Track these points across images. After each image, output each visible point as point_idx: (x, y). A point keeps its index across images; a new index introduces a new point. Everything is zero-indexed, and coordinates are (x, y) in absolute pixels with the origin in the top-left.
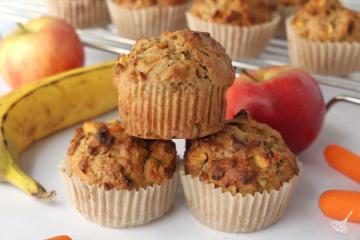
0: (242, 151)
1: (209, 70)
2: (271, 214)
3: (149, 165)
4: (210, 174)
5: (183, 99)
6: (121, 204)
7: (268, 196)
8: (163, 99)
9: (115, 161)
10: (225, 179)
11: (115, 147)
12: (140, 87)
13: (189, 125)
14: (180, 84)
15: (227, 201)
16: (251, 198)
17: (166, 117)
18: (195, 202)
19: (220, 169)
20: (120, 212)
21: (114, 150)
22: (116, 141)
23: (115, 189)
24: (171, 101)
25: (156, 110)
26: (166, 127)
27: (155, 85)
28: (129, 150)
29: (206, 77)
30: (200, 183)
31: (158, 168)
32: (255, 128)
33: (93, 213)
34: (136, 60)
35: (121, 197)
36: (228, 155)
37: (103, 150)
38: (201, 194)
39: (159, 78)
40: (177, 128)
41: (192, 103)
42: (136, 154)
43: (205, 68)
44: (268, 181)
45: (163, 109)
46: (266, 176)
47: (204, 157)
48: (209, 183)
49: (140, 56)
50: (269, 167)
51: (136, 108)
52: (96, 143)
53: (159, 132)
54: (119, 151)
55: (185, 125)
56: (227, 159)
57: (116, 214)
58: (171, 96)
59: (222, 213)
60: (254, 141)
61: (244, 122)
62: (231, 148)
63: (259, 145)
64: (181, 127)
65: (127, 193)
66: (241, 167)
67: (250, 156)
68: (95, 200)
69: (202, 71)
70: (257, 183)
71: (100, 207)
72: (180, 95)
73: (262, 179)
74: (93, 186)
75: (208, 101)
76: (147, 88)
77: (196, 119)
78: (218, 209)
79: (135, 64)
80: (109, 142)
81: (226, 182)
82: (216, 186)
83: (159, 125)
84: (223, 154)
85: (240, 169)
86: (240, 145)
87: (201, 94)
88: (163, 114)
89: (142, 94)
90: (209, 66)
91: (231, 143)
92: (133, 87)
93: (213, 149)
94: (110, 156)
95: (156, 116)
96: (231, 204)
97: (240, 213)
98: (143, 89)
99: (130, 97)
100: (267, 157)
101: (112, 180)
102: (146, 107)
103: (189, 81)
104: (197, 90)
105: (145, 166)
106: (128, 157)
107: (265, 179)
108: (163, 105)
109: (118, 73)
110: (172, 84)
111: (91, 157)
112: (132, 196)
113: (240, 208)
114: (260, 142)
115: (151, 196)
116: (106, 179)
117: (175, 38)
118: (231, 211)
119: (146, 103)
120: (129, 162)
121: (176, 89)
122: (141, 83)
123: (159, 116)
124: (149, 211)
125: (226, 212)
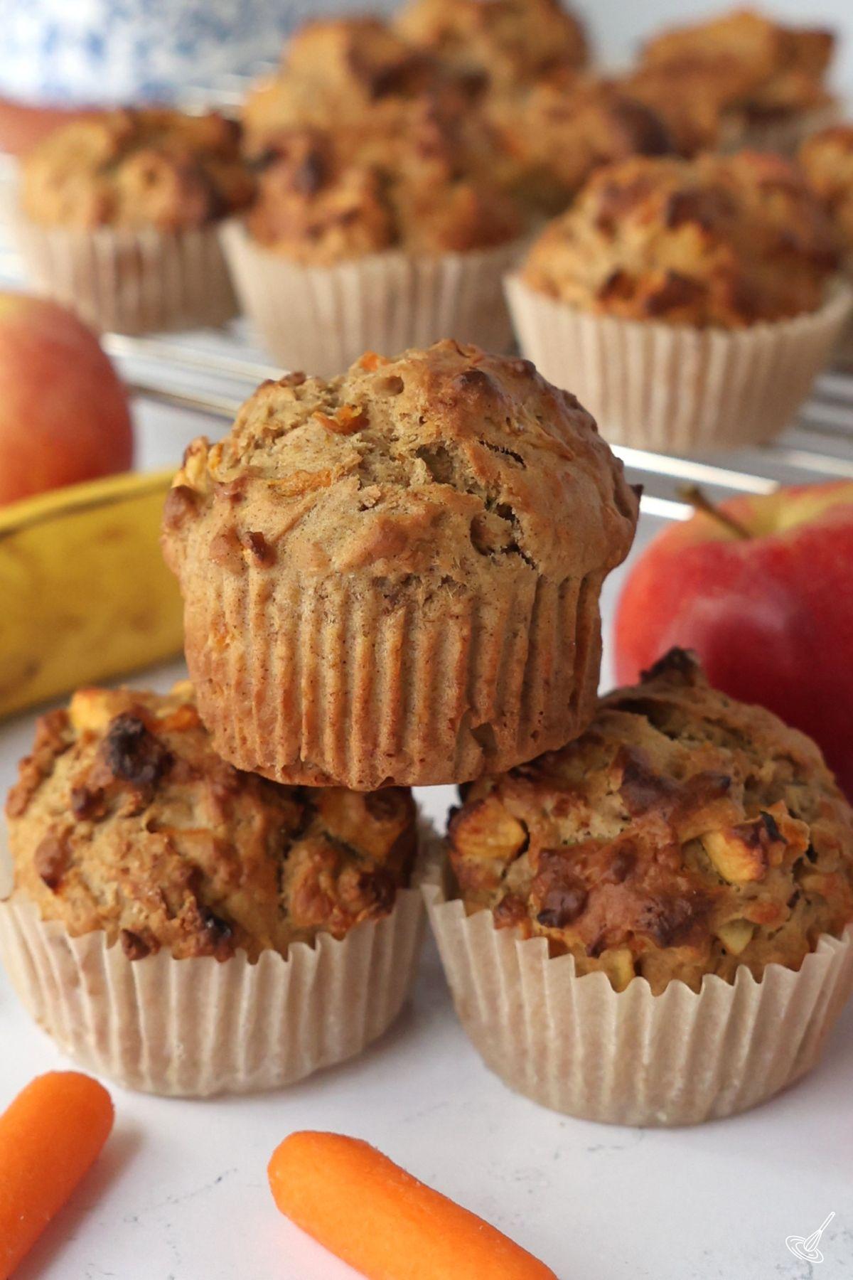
0: (654, 814)
1: (525, 520)
2: (769, 1056)
3: (302, 862)
4: (532, 900)
5: (421, 638)
6: (192, 1011)
7: (755, 991)
8: (344, 638)
9: (171, 846)
10: (589, 921)
11: (174, 790)
12: (253, 591)
13: (447, 737)
14: (406, 581)
15: (595, 1009)
16: (690, 1001)
17: (356, 707)
18: (482, 1004)
19: (570, 884)
20: (191, 1039)
21: (169, 801)
22: (180, 769)
23: (166, 952)
24: (373, 648)
25: (315, 682)
26: (355, 745)
27: (310, 583)
28: (225, 807)
29: (513, 548)
30: (495, 936)
31: (335, 876)
32: (720, 722)
33: (91, 1039)
34: (241, 482)
35: (192, 984)
36: (605, 828)
37: (126, 801)
38: (501, 976)
39: (324, 562)
40: (398, 750)
41: (454, 651)
42: (254, 819)
43: (505, 512)
44: (756, 933)
45: (344, 677)
46: (746, 913)
47: (512, 834)
48: (529, 934)
49: (260, 459)
50: (761, 880)
51: (242, 669)
52: (102, 777)
53: (329, 763)
54: (190, 809)
55: (431, 738)
56: (599, 844)
57: (175, 1046)
58: (372, 629)
59: (579, 1052)
60: (703, 777)
61: (677, 697)
62: (617, 802)
63: (723, 791)
64: (415, 745)
65: (215, 971)
66: (651, 877)
67: (687, 834)
68: (97, 991)
69: (494, 524)
70: (715, 940)
71: (115, 1022)
72: (408, 625)
73: (733, 924)
74: (86, 938)
75: (521, 643)
76: (281, 595)
77: (473, 709)
78: (566, 1037)
79: (237, 499)
80: (149, 771)
81: (595, 936)
82: (557, 949)
83: (328, 738)
84: (585, 824)
85: (646, 885)
86: (650, 793)
87: (490, 617)
88: (343, 695)
89: (262, 615)
90: (526, 506)
91: (615, 785)
92: (230, 586)
93: (549, 803)
94: (152, 827)
95: (315, 702)
96: (612, 1022)
97: (646, 1055)
98: (266, 597)
99: (218, 621)
100: (752, 842)
101: (156, 920)
102: (278, 668)
103: (443, 566)
104: (476, 604)
105: (288, 865)
106: (221, 831)
107: (746, 923)
108: (343, 663)
109: (176, 524)
110: (377, 582)
111: (82, 829)
112: (233, 982)
113: (647, 1036)
114: (727, 783)
115: (309, 978)
116: (134, 915)
117: (395, 385)
118: (611, 1047)
119: (279, 650)
120: (226, 850)
121: (393, 599)
122: (256, 577)
123: (329, 704)
124: (304, 1035)
125: (595, 1047)
